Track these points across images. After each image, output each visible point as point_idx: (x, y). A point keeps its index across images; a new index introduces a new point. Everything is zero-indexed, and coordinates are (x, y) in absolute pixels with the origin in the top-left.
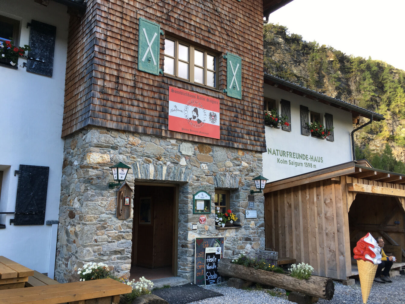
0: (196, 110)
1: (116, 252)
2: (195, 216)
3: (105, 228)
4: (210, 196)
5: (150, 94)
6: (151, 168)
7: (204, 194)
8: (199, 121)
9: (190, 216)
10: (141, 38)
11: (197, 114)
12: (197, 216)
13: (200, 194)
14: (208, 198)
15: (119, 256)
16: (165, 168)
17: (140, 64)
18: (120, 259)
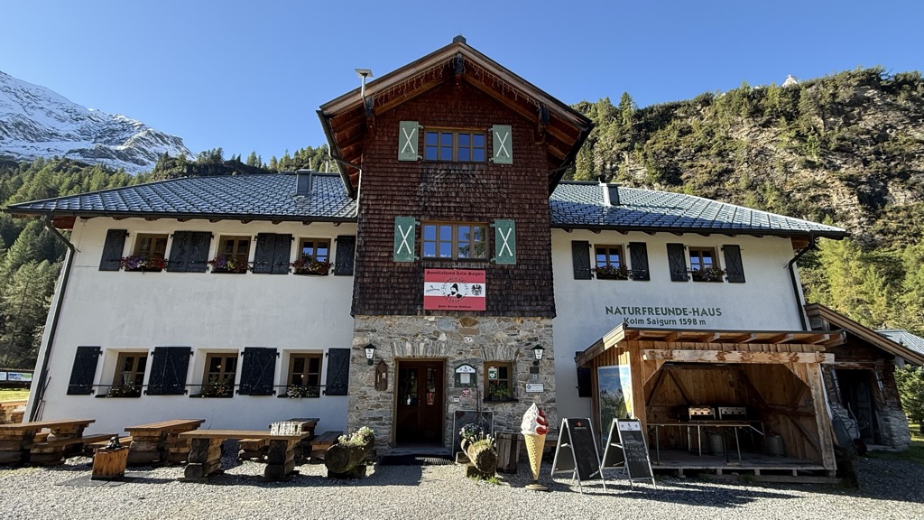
0: (455, 286)
1: (374, 419)
2: (457, 389)
3: (365, 398)
4: (476, 369)
5: (406, 281)
6: (408, 346)
7: (468, 367)
8: (459, 296)
9: (452, 388)
10: (396, 234)
11: (457, 289)
12: (460, 389)
13: (463, 367)
14: (473, 371)
15: (378, 422)
16: (422, 345)
17: (395, 256)
18: (379, 424)
